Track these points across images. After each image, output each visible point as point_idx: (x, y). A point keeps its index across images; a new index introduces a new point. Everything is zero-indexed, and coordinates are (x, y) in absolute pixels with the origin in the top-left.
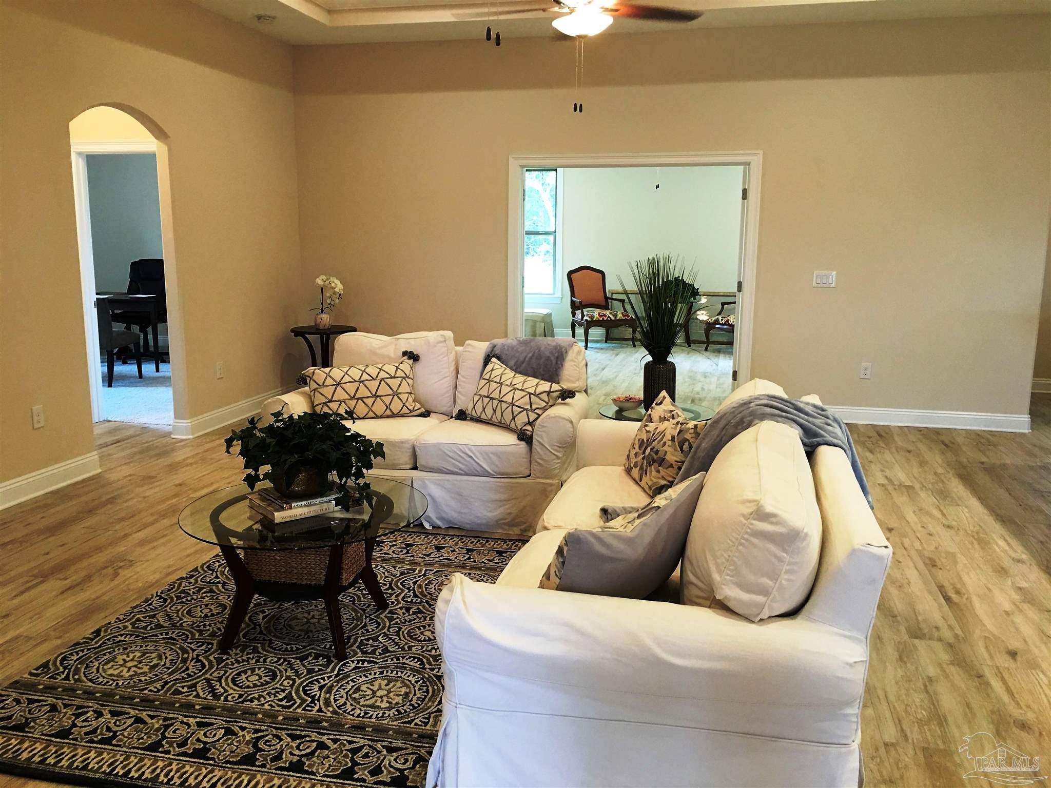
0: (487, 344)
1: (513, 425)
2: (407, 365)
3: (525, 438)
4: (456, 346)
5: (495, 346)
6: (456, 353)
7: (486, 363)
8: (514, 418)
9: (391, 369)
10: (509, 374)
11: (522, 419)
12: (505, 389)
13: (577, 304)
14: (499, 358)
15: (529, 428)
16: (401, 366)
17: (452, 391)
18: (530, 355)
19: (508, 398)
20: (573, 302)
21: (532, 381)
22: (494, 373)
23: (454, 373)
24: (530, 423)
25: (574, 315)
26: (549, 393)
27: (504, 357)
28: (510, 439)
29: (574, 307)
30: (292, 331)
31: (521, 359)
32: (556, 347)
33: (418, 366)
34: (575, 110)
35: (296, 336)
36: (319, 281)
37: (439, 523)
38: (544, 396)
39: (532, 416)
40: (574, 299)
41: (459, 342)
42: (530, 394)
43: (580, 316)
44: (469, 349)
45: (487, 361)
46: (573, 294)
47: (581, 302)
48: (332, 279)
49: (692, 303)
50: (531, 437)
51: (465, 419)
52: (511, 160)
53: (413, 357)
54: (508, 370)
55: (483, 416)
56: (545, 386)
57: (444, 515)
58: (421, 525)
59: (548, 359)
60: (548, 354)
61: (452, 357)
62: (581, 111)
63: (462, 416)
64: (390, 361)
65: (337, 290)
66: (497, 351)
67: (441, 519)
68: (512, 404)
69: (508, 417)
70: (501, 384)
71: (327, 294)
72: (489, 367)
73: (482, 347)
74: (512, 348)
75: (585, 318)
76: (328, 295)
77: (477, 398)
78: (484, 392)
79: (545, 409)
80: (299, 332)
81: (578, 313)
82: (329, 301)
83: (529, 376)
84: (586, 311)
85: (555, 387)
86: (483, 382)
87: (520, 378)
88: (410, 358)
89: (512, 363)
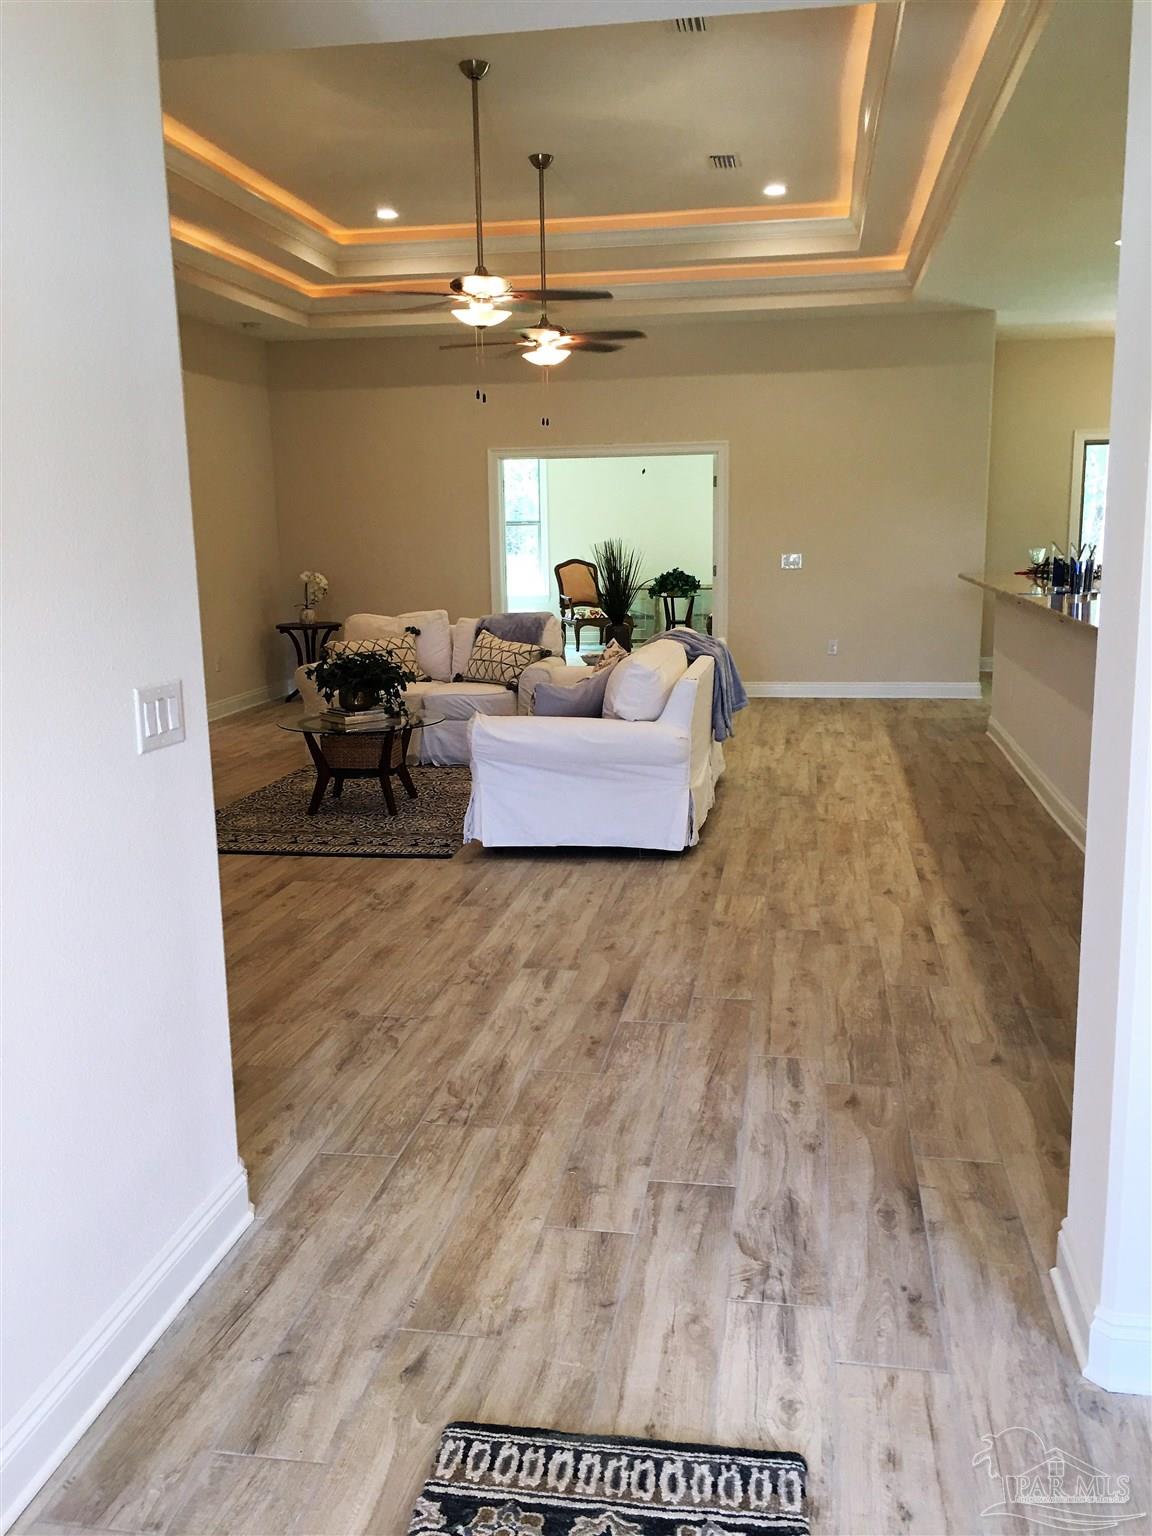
0: (477, 620)
1: (502, 679)
2: (410, 638)
3: (512, 687)
4: (450, 623)
5: (484, 621)
6: (451, 631)
7: (477, 635)
8: (503, 673)
9: (398, 642)
10: (497, 641)
11: (509, 673)
12: (494, 652)
13: (567, 602)
14: (488, 630)
15: (515, 680)
16: (406, 639)
17: (449, 660)
18: (514, 627)
19: (498, 659)
20: (562, 600)
21: (516, 646)
22: (485, 642)
23: (449, 646)
24: (515, 677)
25: (563, 614)
26: (530, 652)
27: (492, 629)
28: (502, 689)
29: (564, 605)
30: (278, 627)
31: (507, 629)
32: (536, 619)
33: (420, 640)
34: (543, 423)
35: (282, 632)
36: (304, 577)
37: (445, 761)
38: (526, 655)
39: (518, 671)
40: (563, 596)
41: (453, 621)
42: (515, 654)
43: (570, 616)
44: (462, 624)
45: (478, 633)
46: (562, 592)
47: (570, 600)
48: (317, 574)
49: (693, 597)
50: (517, 687)
51: (461, 681)
52: (489, 452)
53: (415, 632)
54: (496, 638)
55: (477, 676)
56: (527, 647)
57: (449, 754)
58: (432, 764)
59: (529, 628)
60: (529, 624)
61: (448, 631)
62: (548, 424)
63: (459, 678)
64: (396, 636)
65: (322, 585)
66: (486, 624)
67: (447, 757)
68: (501, 662)
69: (498, 673)
70: (491, 648)
71: (310, 590)
72: (480, 637)
73: (472, 623)
74: (498, 621)
75: (575, 617)
76: (312, 591)
77: (471, 662)
78: (477, 656)
79: (527, 665)
80: (283, 629)
81: (568, 612)
82: (313, 597)
83: (512, 641)
84: (576, 610)
85: (535, 647)
86: (476, 649)
87: (506, 644)
88: (412, 633)
89: (499, 633)
